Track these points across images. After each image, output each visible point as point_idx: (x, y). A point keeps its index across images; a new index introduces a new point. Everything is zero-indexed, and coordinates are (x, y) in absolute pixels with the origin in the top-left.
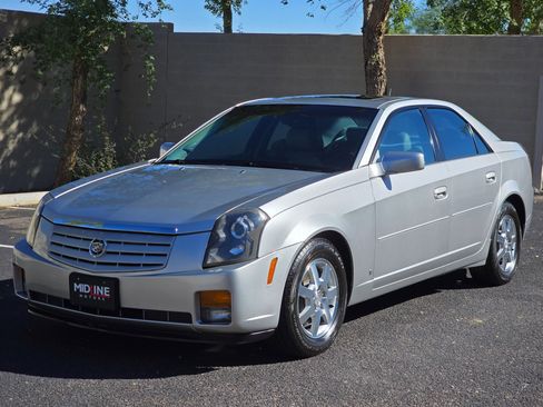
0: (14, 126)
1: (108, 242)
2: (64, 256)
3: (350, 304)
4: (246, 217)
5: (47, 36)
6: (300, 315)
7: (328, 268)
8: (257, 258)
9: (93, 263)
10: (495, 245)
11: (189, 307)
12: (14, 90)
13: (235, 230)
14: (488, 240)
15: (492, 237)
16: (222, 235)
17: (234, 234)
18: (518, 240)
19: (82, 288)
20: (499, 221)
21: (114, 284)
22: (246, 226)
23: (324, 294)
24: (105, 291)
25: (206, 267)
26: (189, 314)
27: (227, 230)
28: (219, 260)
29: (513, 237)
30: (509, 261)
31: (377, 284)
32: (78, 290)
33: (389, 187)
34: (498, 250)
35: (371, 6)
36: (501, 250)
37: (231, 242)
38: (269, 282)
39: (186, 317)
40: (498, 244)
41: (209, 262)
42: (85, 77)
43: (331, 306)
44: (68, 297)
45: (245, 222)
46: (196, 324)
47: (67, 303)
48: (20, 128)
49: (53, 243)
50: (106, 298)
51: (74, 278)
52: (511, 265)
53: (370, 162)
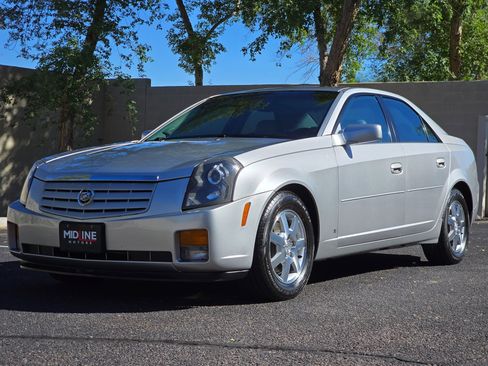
0: (8, 168)
1: (96, 191)
2: (55, 208)
3: (317, 258)
4: (221, 165)
5: (38, 85)
6: (272, 260)
7: (297, 220)
8: (232, 201)
9: (81, 211)
10: (446, 227)
11: (170, 246)
12: (8, 137)
13: (212, 176)
14: (440, 220)
15: (444, 218)
16: (200, 181)
17: (210, 180)
18: (466, 225)
19: (71, 234)
20: (449, 205)
21: (101, 229)
22: (221, 173)
23: (293, 243)
24: (92, 236)
25: (185, 209)
26: (170, 253)
27: (204, 176)
28: (197, 203)
29: (462, 221)
30: (459, 243)
31: (341, 243)
32: (67, 237)
33: (351, 156)
34: (449, 231)
35: (326, 58)
36: (451, 232)
37: (208, 188)
38: (244, 224)
39: (167, 256)
40: (448, 226)
41: (188, 204)
42: (72, 121)
43: (300, 257)
44: (58, 245)
45: (221, 169)
46: (176, 262)
47: (57, 251)
48: (13, 171)
49: (44, 198)
50: (93, 242)
51: (64, 226)
52: (461, 247)
53: (333, 132)
